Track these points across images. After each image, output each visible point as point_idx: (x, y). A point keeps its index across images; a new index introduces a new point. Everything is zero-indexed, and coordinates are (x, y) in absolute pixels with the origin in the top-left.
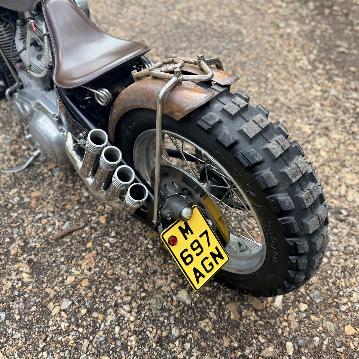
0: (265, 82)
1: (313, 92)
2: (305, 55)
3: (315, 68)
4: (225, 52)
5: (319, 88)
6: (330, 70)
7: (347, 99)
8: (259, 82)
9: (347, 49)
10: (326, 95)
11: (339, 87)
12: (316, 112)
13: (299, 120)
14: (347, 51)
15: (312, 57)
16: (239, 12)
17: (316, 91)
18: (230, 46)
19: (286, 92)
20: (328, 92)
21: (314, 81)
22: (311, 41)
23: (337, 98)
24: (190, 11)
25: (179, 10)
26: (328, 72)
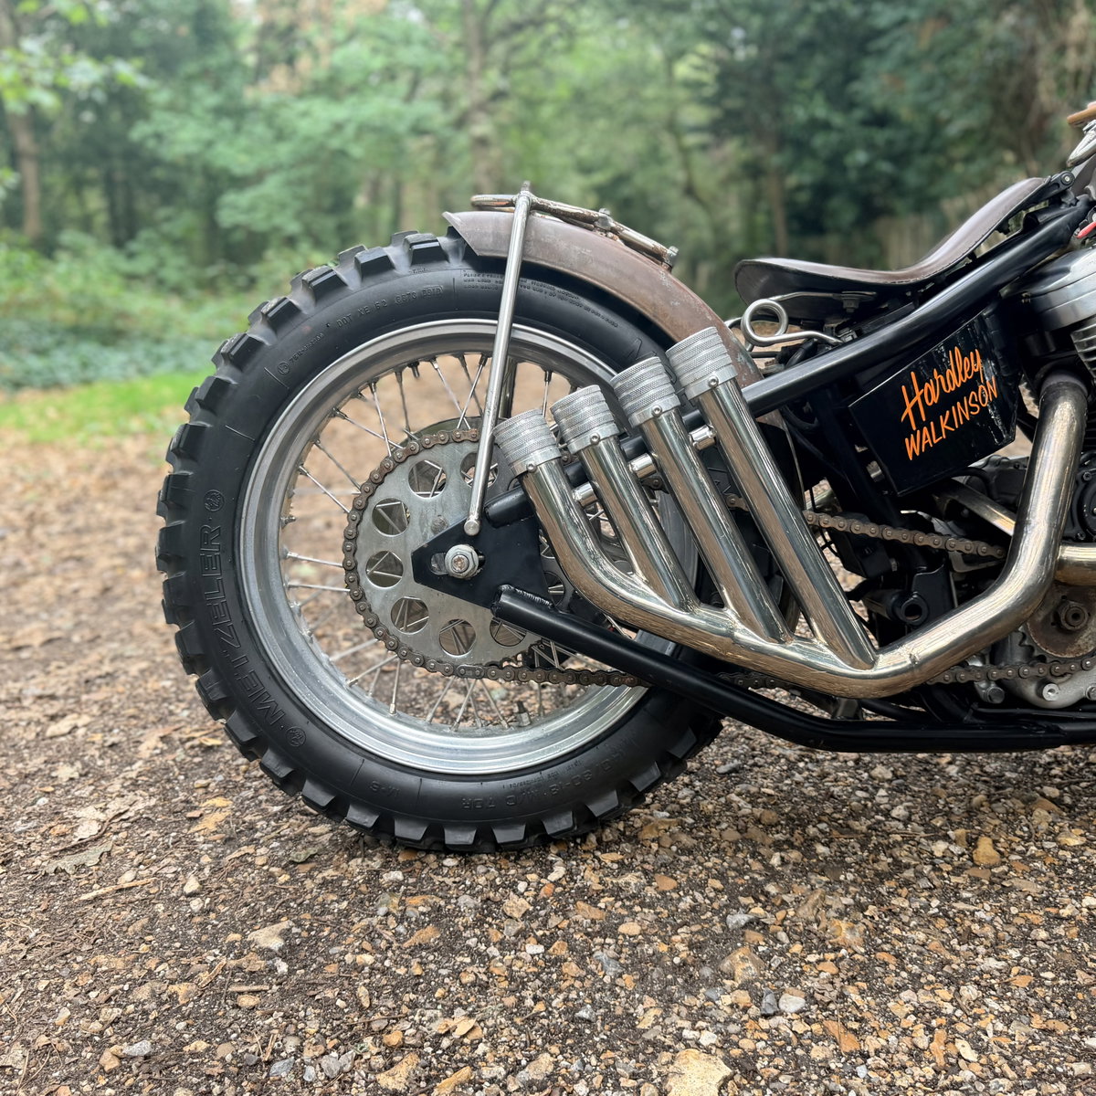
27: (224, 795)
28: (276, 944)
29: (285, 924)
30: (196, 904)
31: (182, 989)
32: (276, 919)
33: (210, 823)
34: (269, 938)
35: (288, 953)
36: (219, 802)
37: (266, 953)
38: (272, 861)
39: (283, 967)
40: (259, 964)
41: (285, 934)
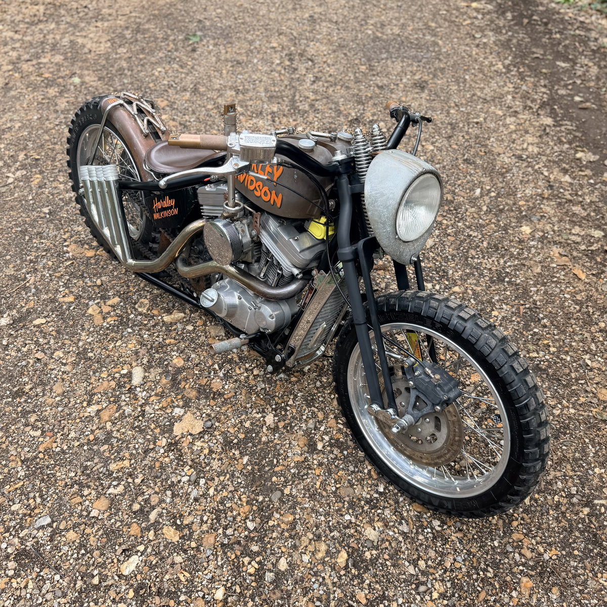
0: (463, 83)
1: (506, 89)
2: (500, 61)
3: (509, 71)
4: (424, 60)
5: (511, 86)
6: (523, 72)
7: (536, 92)
8: (458, 83)
9: (541, 55)
10: (517, 91)
11: (530, 85)
12: (508, 102)
13: (493, 108)
14: (541, 57)
15: (507, 62)
16: (433, 25)
17: (510, 87)
18: (428, 55)
19: (482, 89)
20: (520, 88)
21: (507, 81)
22: (506, 49)
23: (528, 93)
24: (383, 25)
25: (372, 25)
26: (520, 73)
27: (40, 174)
28: (47, 211)
29: (50, 207)
30: (31, 202)
31: (27, 219)
32: (48, 206)
33: (36, 182)
34: (46, 210)
35: (50, 213)
36: (38, 176)
37: (45, 213)
38: (49, 193)
39: (48, 216)
40: (43, 215)
41: (50, 210)
